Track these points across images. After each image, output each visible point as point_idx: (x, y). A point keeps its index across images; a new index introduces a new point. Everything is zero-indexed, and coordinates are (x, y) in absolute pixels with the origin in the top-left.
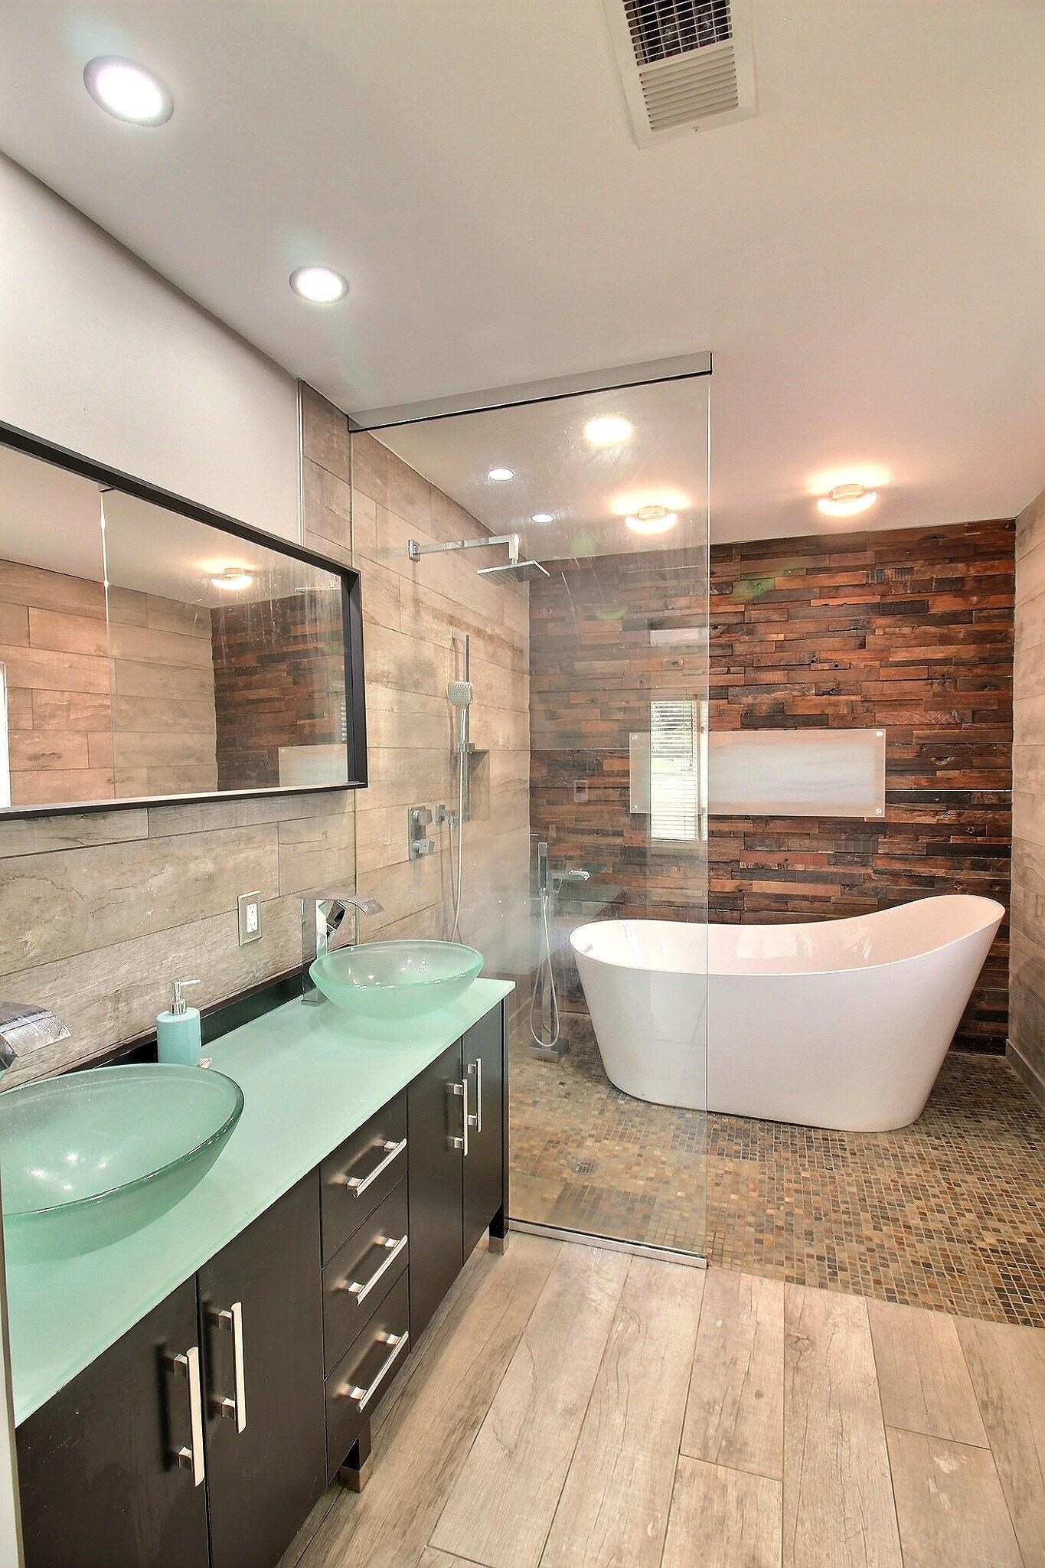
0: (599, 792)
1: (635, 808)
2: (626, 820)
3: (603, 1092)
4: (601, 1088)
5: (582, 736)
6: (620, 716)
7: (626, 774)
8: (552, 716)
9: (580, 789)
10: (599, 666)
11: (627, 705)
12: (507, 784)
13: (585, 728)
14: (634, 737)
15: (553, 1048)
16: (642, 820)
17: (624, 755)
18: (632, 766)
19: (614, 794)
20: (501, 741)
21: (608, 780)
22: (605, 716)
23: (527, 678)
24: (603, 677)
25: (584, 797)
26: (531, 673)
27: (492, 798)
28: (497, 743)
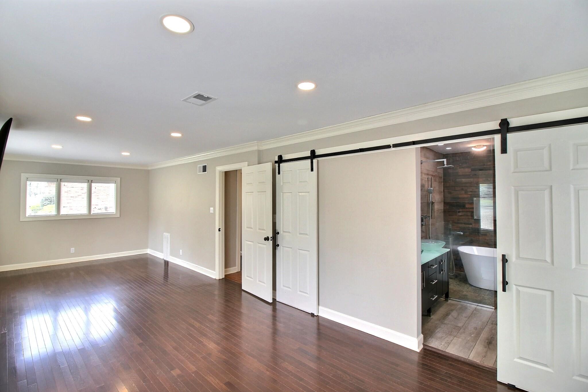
0: (465, 213)
1: (475, 217)
2: (473, 220)
3: (468, 286)
4: (467, 285)
5: (459, 198)
6: (470, 193)
7: (473, 208)
8: (450, 193)
9: (459, 212)
10: (464, 180)
11: (473, 190)
12: (438, 210)
13: (460, 196)
14: (475, 199)
15: (453, 276)
16: (478, 221)
17: (472, 203)
18: (474, 206)
19: (469, 214)
20: (437, 200)
21: (467, 210)
22: (466, 192)
23: (443, 183)
24: (466, 183)
25: (460, 214)
26: (443, 182)
27: (435, 214)
28: (436, 200)
